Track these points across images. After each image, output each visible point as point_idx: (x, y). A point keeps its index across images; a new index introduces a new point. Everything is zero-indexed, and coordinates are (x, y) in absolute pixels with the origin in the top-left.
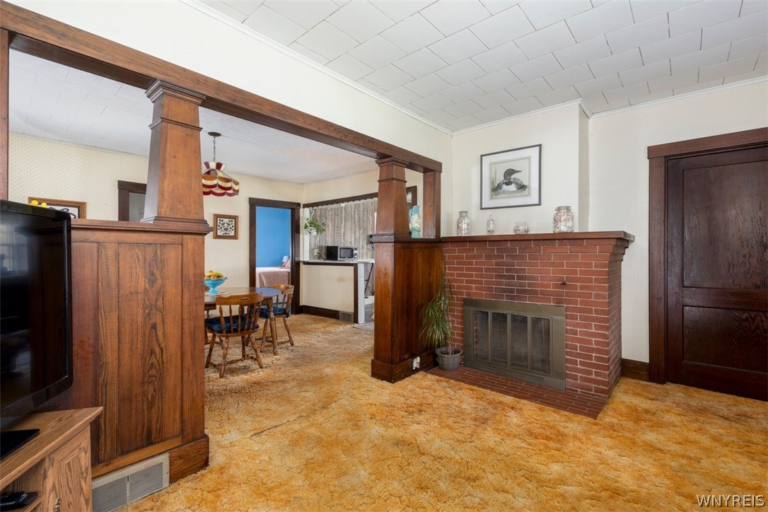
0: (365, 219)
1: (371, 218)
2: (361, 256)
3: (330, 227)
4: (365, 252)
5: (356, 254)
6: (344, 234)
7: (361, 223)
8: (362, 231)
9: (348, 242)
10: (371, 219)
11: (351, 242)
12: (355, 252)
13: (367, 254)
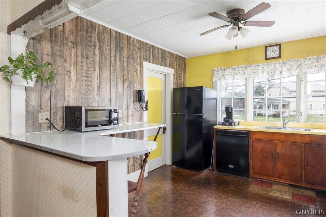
0: (131, 68)
1: (138, 67)
2: (125, 118)
3: (73, 74)
4: (131, 113)
5: (116, 119)
6: (99, 87)
7: (126, 73)
8: (126, 85)
9: (106, 100)
10: (139, 69)
11: (110, 100)
12: (114, 115)
13: (133, 116)
